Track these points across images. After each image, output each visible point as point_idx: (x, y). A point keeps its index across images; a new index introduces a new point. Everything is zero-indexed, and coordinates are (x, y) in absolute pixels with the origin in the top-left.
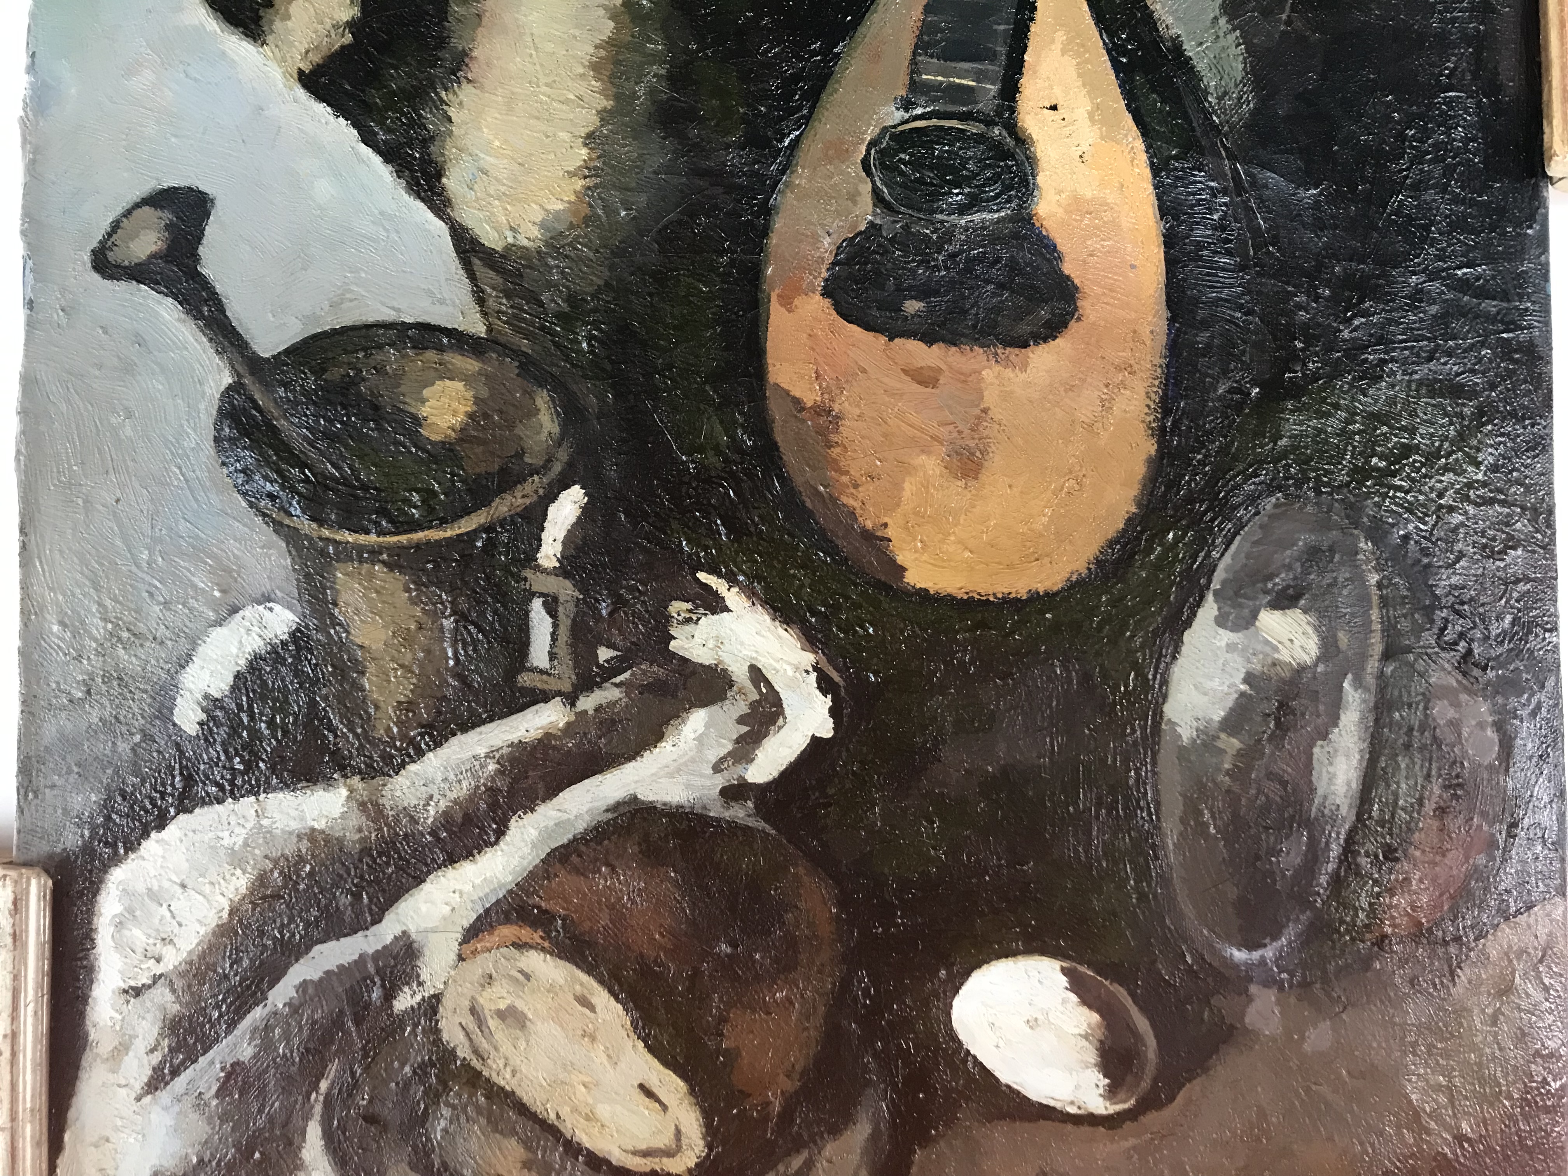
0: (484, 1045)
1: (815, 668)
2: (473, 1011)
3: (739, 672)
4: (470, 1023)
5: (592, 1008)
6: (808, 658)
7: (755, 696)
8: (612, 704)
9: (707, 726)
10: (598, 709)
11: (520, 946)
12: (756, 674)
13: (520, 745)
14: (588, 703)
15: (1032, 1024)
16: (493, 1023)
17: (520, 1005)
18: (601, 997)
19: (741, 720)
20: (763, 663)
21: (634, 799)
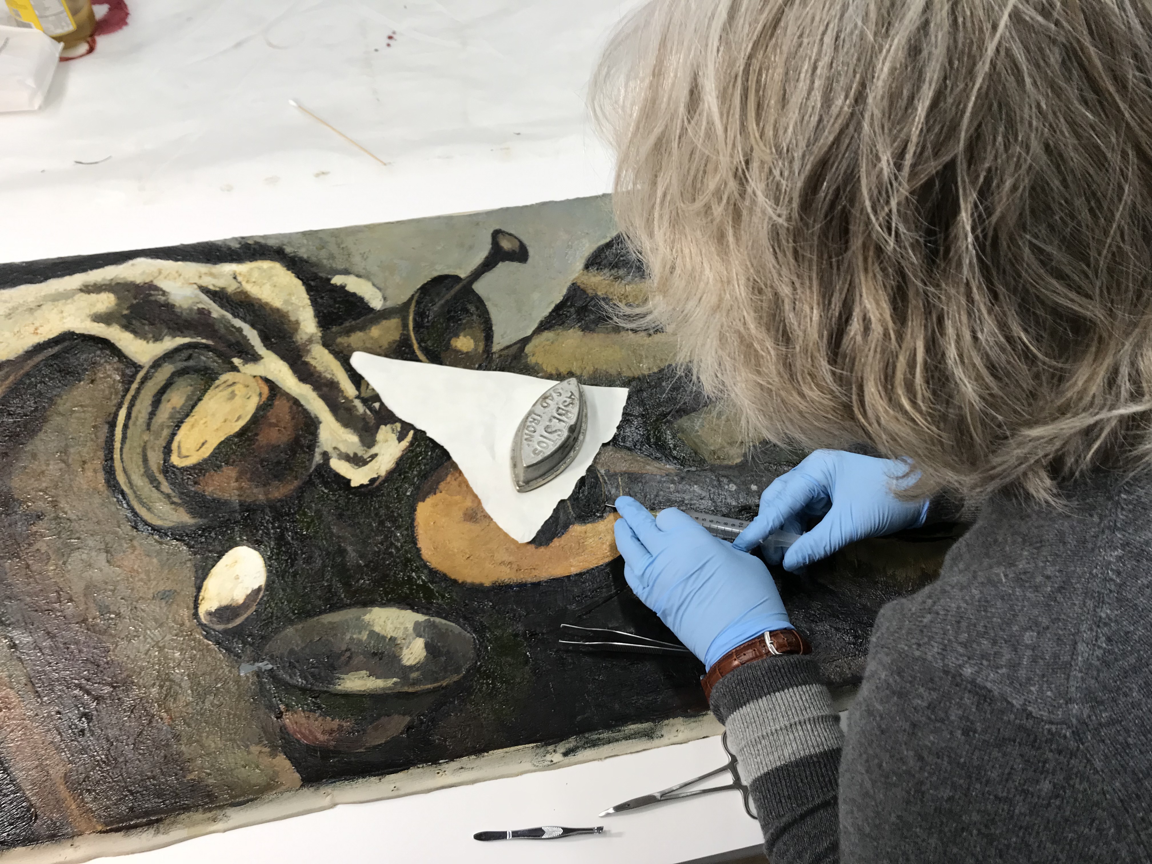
0: (221, 388)
1: (378, 477)
2: (234, 383)
3: (374, 450)
4: (230, 382)
5: (237, 420)
6: (383, 473)
7: (365, 457)
8: (357, 410)
9: (352, 443)
10: (355, 406)
11: (260, 395)
12: (374, 456)
13: (338, 383)
14: (358, 403)
15: (237, 578)
16: (230, 389)
17: (237, 398)
18: (242, 423)
19: (355, 454)
20: (378, 458)
21: (320, 423)
